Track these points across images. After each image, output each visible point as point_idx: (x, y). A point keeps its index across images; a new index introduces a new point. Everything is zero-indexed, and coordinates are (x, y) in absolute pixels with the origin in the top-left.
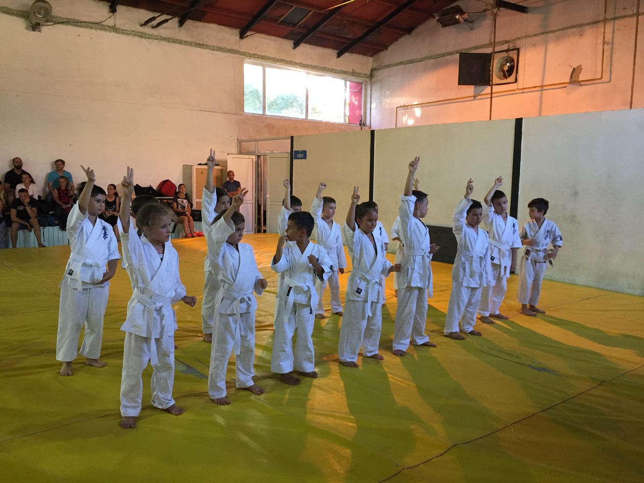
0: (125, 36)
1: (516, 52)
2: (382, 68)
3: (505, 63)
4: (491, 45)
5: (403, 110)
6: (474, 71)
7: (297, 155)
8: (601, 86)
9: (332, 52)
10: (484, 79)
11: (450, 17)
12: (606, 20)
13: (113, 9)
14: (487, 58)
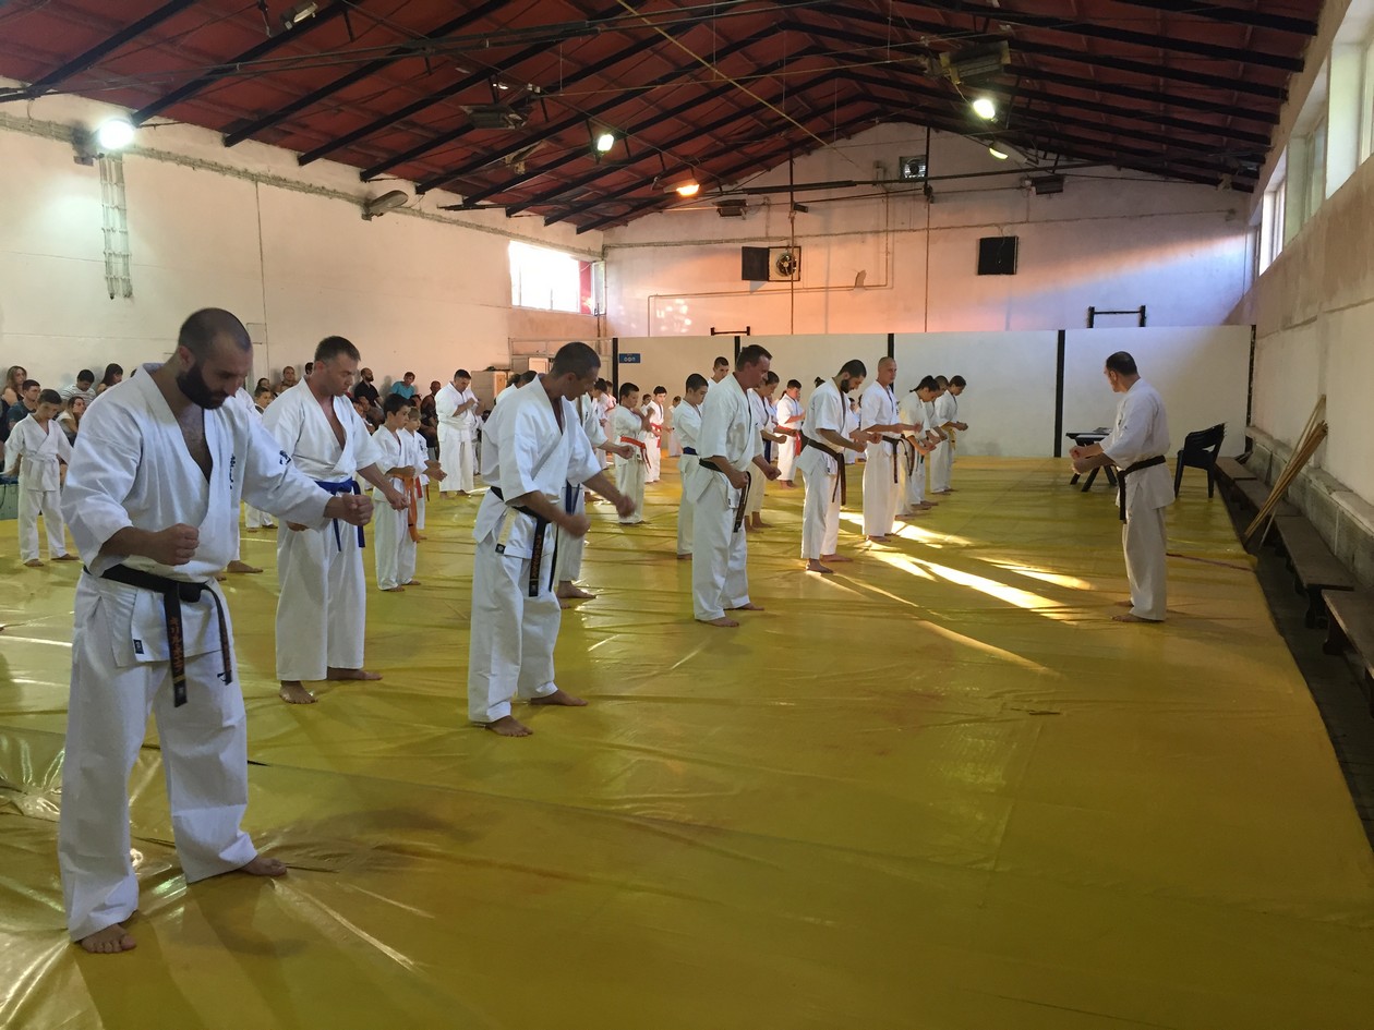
0: (427, 221)
1: (797, 250)
2: (621, 246)
3: (784, 260)
4: (768, 238)
5: (658, 300)
6: (755, 266)
7: (624, 358)
8: (884, 292)
9: (572, 228)
10: (763, 275)
11: (731, 209)
12: (887, 231)
13: (420, 191)
14: (765, 253)
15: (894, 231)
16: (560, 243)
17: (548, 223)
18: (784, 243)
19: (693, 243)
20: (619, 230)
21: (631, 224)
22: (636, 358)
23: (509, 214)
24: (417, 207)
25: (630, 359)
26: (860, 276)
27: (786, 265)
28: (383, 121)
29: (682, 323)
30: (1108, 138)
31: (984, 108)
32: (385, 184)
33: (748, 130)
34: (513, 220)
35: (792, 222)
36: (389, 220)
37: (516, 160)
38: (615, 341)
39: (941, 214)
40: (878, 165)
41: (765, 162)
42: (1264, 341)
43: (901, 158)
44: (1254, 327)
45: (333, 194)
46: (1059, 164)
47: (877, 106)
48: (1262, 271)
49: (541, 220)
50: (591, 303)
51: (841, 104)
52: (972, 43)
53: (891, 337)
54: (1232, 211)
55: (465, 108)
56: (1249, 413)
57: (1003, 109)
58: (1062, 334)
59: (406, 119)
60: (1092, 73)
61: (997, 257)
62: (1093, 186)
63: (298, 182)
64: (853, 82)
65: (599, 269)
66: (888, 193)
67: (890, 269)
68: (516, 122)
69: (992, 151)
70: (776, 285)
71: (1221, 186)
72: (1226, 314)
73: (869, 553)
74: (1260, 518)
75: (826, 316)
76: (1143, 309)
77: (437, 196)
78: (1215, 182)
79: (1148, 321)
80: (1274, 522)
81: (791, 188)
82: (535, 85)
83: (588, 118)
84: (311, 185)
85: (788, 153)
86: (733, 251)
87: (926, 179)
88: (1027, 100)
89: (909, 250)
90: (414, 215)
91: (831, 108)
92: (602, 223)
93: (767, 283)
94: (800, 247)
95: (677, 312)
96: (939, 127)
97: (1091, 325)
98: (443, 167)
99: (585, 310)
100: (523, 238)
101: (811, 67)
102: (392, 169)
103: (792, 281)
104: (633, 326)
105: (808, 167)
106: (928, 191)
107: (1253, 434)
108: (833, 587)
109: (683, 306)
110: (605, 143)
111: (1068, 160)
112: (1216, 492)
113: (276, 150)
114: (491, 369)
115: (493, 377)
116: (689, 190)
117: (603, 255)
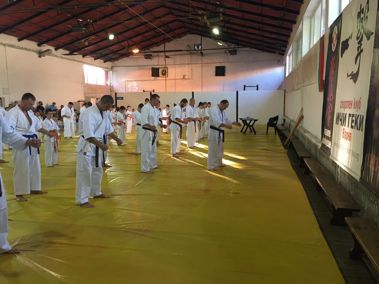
0: (58, 58)
2: (117, 66)
3: (163, 71)
4: (158, 65)
5: (128, 82)
6: (155, 73)
7: (119, 98)
8: (191, 80)
9: (102, 61)
10: (158, 76)
11: (148, 57)
12: (191, 64)
13: (56, 49)
14: (158, 69)
15: (193, 64)
16: (99, 65)
17: (95, 59)
18: (163, 67)
19: (137, 66)
20: (116, 62)
21: (119, 60)
22: (122, 98)
23: (83, 57)
24: (55, 54)
25: (120, 99)
26: (184, 76)
27: (164, 73)
28: (44, 29)
29: (135, 88)
30: (248, 40)
31: (216, 31)
32: (45, 47)
33: (152, 35)
34: (85, 58)
35: (165, 61)
36: (47, 58)
37: (85, 41)
38: (116, 93)
39: (205, 59)
40: (188, 46)
41: (157, 44)
42: (288, 94)
43: (194, 44)
44: (285, 90)
45: (29, 50)
46: (236, 47)
47: (187, 29)
48: (287, 76)
49: (93, 59)
50: (109, 83)
51: (178, 28)
52: (212, 14)
53: (193, 93)
54: (279, 60)
55: (69, 26)
56: (284, 113)
57: (221, 31)
58: (237, 92)
59: (52, 28)
60: (243, 23)
61: (220, 71)
62: (244, 53)
63: (18, 46)
64: (181, 23)
65: (110, 73)
66: (191, 53)
67: (192, 74)
68: (85, 30)
69: (218, 43)
70: (161, 78)
71: (276, 54)
72: (278, 87)
73: (189, 152)
74: (288, 140)
75: (175, 87)
76: (257, 85)
77: (61, 51)
78: (275, 53)
79: (259, 89)
80: (291, 141)
81: (165, 51)
82: (90, 20)
83: (107, 30)
84: (22, 47)
85: (164, 42)
86: (149, 69)
87: (201, 50)
88: (227, 29)
89: (197, 69)
90: (54, 56)
91: (175, 30)
92: (111, 60)
93: (159, 77)
94: (167, 68)
95: (134, 85)
96: (204, 36)
97: (245, 90)
98: (63, 43)
99: (107, 85)
100: (88, 64)
101: (169, 18)
102: (47, 43)
103: (166, 77)
104: (121, 89)
105: (169, 46)
106: (202, 53)
107: (285, 118)
108: (179, 161)
109: (135, 84)
110: (111, 37)
111: (238, 46)
112: (277, 133)
113: (11, 37)
114: (79, 101)
115: (80, 104)
116: (136, 51)
117: (112, 69)
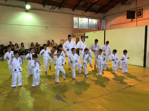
0: (47, 12)
1: (142, 10)
2: (107, 16)
3: (139, 13)
4: (135, 8)
6: (131, 15)
9: (94, 13)
14: (134, 12)
18: (139, 9)
20: (106, 13)
21: (109, 11)
23: (73, 10)
93: (135, 19)
117: (104, 18)
